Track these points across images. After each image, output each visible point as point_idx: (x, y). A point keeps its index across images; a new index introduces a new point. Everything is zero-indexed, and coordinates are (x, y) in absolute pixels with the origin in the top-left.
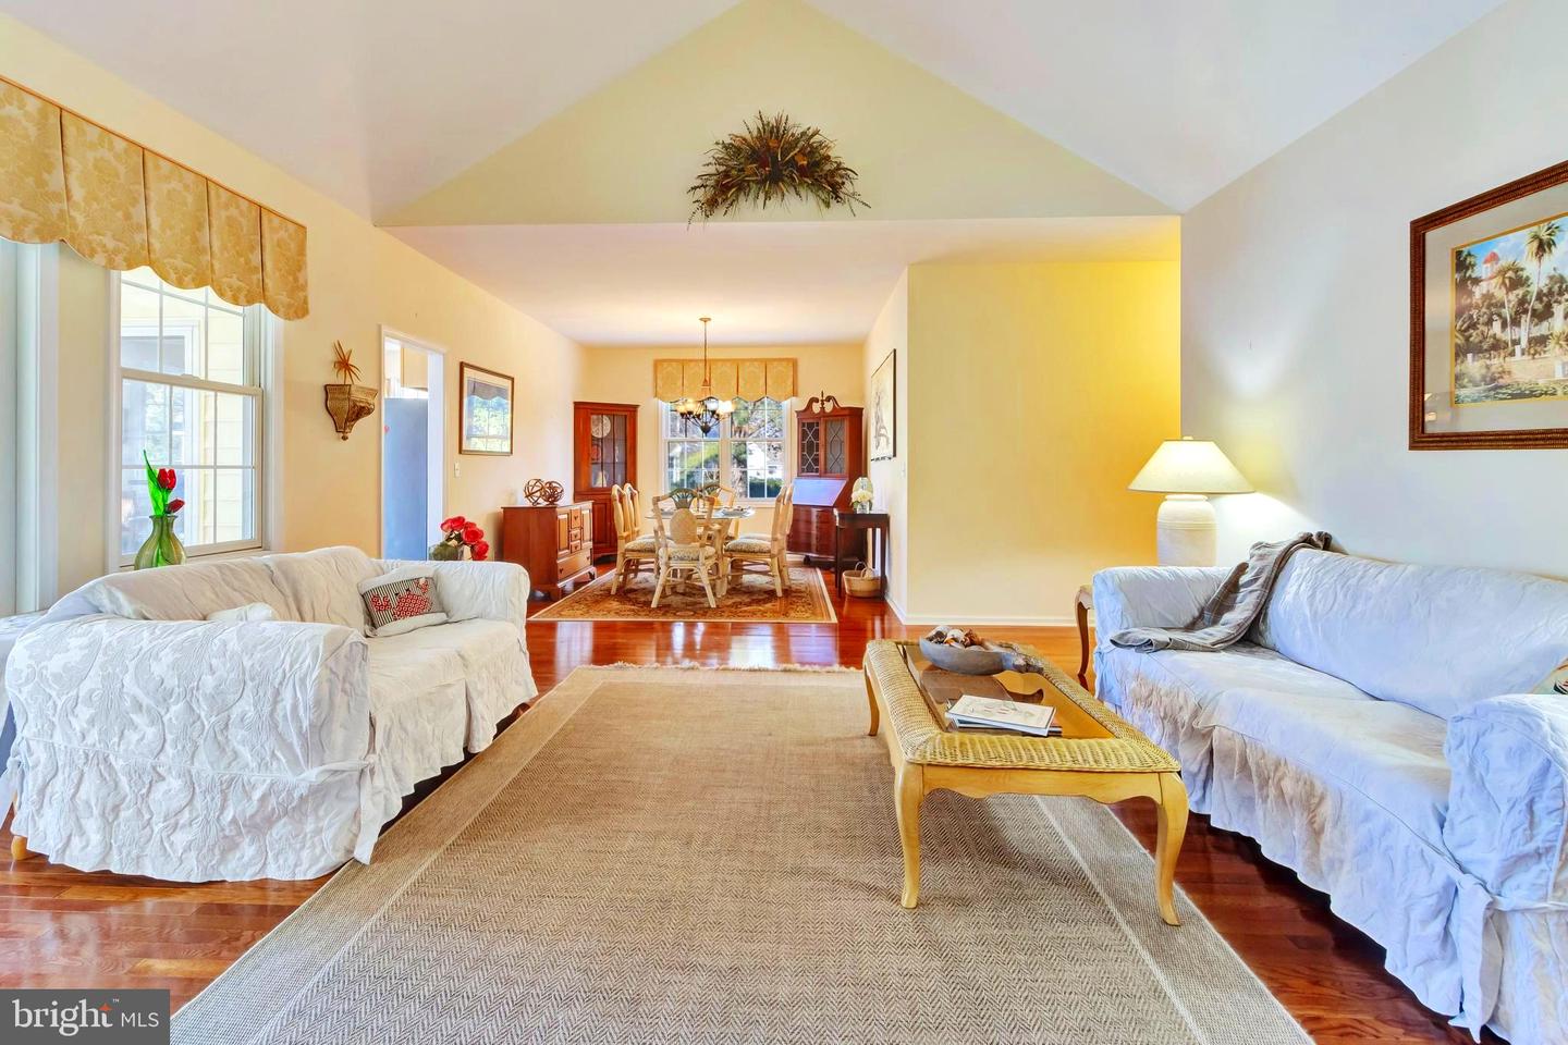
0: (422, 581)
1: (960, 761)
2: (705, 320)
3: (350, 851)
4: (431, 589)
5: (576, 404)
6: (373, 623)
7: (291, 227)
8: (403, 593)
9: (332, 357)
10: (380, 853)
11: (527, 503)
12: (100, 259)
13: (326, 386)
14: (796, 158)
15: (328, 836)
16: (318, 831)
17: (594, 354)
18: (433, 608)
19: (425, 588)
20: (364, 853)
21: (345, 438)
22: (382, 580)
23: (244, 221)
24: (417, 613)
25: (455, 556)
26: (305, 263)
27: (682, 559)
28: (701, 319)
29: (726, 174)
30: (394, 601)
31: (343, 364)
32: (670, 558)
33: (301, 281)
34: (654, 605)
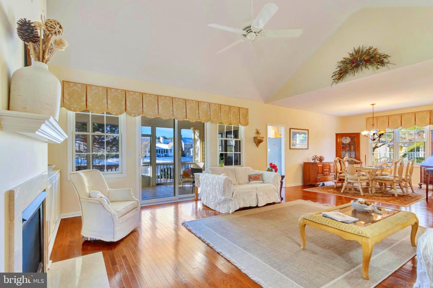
0: (259, 175)
1: (311, 220)
2: (373, 105)
3: (229, 211)
4: (261, 176)
5: (336, 134)
6: (249, 181)
7: (245, 109)
8: (255, 176)
9: (256, 131)
10: (233, 213)
11: (312, 161)
12: (215, 123)
13: (254, 137)
14: (364, 58)
15: (226, 208)
16: (225, 207)
17: (344, 119)
18: (261, 180)
19: (259, 176)
20: (231, 212)
21: (258, 147)
22: (252, 173)
23: (236, 111)
24: (257, 180)
25: (272, 171)
26: (248, 115)
27: (351, 179)
28: (371, 105)
29: (341, 70)
30: (253, 177)
31: (258, 133)
32: (348, 179)
33: (247, 119)
34: (342, 191)
